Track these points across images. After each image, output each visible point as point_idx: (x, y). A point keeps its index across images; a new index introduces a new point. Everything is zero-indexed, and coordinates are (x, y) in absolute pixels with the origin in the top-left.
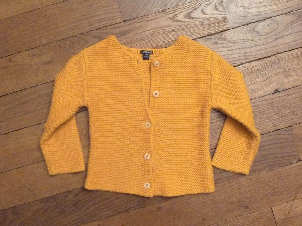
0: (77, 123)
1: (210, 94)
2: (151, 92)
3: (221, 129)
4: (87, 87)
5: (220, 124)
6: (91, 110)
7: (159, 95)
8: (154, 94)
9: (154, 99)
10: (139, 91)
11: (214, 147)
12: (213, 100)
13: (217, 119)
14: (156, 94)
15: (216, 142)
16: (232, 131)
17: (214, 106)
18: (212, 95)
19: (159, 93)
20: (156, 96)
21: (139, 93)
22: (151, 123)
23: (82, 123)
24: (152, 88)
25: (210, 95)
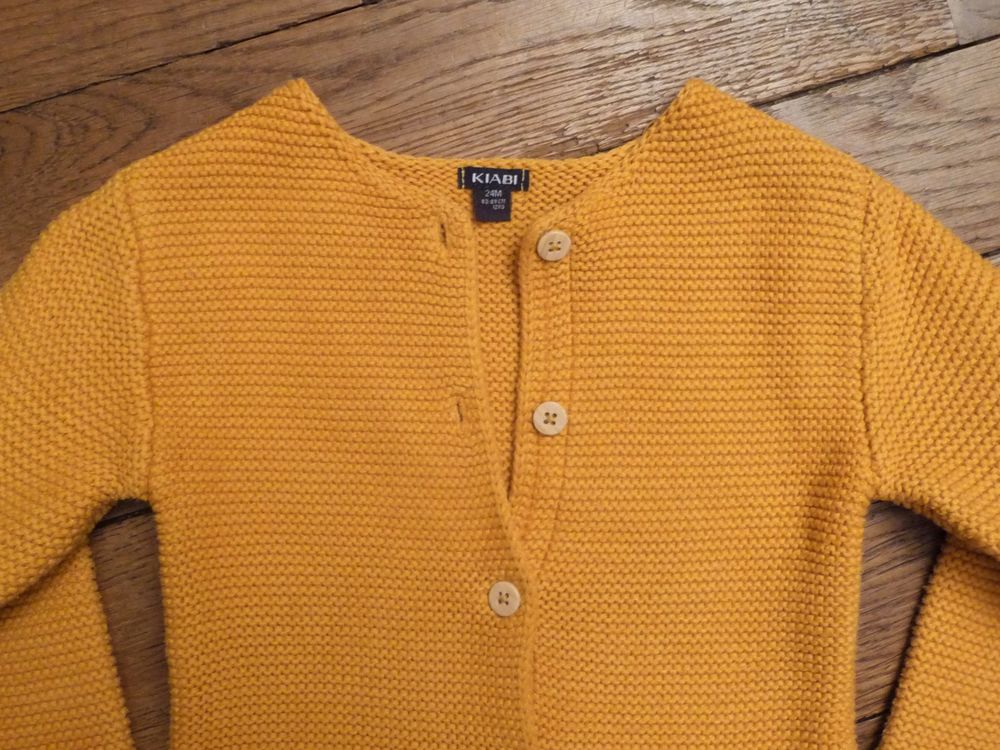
0: (101, 583)
1: (860, 415)
2: (525, 405)
3: (913, 603)
4: (150, 388)
5: (908, 575)
6: (172, 524)
7: (569, 424)
8: (539, 419)
9: (538, 443)
10: (452, 401)
11: (877, 709)
12: (879, 456)
13: (895, 548)
14: (550, 419)
15: (886, 679)
16: (977, 622)
17: (886, 492)
18: (873, 426)
19: (569, 411)
20: (548, 429)
21: (454, 415)
22: (523, 591)
23: (126, 583)
24: (526, 386)
25: (862, 425)
